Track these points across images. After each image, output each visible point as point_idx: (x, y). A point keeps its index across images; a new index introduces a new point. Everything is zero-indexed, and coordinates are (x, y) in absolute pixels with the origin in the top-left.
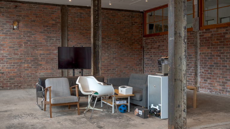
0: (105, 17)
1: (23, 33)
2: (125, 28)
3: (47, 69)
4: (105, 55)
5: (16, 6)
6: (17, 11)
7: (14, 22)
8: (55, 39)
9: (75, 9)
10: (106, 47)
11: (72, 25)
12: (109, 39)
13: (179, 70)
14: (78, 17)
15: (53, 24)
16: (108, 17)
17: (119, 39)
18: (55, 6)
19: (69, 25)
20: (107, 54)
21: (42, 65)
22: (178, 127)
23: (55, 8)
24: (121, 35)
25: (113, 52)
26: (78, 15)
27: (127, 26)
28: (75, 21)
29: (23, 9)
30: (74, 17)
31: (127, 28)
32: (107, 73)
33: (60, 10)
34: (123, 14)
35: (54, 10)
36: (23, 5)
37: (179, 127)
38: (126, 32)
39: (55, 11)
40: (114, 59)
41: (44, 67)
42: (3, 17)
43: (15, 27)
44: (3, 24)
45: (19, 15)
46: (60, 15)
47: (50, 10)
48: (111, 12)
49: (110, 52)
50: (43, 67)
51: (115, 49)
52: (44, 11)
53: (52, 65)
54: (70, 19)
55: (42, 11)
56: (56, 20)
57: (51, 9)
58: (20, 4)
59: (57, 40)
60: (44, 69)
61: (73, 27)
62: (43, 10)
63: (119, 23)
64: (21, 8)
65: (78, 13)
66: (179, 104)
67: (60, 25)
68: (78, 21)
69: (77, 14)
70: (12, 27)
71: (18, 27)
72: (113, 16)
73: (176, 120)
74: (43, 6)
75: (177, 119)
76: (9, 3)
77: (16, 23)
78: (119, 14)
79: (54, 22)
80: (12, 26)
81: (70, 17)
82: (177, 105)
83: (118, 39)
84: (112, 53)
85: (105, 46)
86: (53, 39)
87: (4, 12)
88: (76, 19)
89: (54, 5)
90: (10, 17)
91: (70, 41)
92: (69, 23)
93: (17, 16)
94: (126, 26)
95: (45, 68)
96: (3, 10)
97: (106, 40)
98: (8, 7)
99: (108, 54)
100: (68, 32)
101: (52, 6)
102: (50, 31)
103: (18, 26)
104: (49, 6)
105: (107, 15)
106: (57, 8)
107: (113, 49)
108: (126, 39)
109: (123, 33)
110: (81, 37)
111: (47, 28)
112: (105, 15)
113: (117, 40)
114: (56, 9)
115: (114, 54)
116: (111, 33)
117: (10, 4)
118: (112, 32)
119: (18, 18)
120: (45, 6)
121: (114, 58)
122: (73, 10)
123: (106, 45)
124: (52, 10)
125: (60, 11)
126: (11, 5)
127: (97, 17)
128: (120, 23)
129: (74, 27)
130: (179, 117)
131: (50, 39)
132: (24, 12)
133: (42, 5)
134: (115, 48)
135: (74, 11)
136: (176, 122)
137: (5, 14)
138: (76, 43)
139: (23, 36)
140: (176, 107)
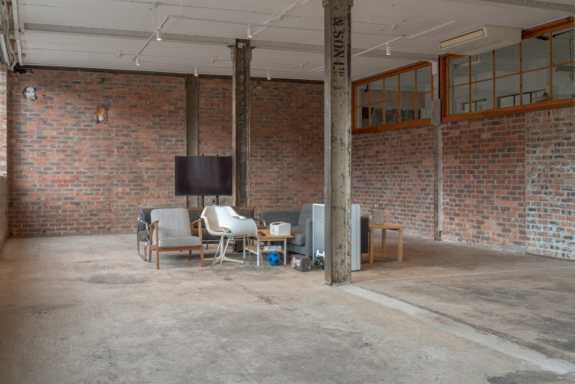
0: (271, 95)
1: (114, 129)
2: (313, 116)
3: (159, 197)
4: (271, 171)
5: (103, 80)
6: (104, 88)
7: (98, 109)
8: (174, 139)
9: (212, 82)
10: (274, 154)
11: (206, 112)
12: (279, 139)
13: (340, 193)
14: (218, 97)
15: (171, 112)
16: (278, 96)
17: (300, 138)
18: (175, 78)
19: (202, 112)
20: (275, 169)
21: (150, 189)
22: (340, 277)
23: (175, 81)
24: (303, 130)
25: (288, 164)
26: (218, 93)
27: (317, 112)
28: (212, 105)
29: (116, 84)
30: (211, 97)
31: (316, 116)
32: (277, 206)
33: (184, 83)
34: (308, 90)
35: (173, 84)
36: (116, 76)
37: (341, 277)
38: (315, 124)
39: (175, 87)
40: (291, 179)
41: (153, 192)
42: (80, 99)
43: (101, 118)
44: (79, 113)
45: (107, 95)
46: (185, 94)
47: (164, 84)
48: (285, 85)
49: (282, 164)
50: (151, 194)
51: (291, 159)
52: (154, 86)
53: (169, 189)
54: (202, 101)
55: (150, 87)
56: (177, 104)
57: (167, 82)
58: (110, 75)
59: (177, 141)
60: (154, 197)
61: (209, 116)
62: (153, 85)
63: (299, 108)
64: (112, 82)
65: (218, 89)
66: (341, 244)
67: (184, 112)
68: (219, 105)
69: (218, 92)
70: (96, 119)
71: (106, 118)
72: (288, 93)
74: (153, 77)
75: (337, 266)
76: (91, 73)
77: (103, 111)
78: (300, 88)
79: (172, 108)
80: (95, 116)
81: (203, 97)
82: (338, 246)
83: (298, 138)
84: (287, 166)
85: (272, 153)
86: (171, 141)
87: (81, 91)
88: (215, 100)
89: (172, 76)
90: (91, 100)
91: (202, 143)
92: (202, 108)
93: (104, 97)
94: (314, 112)
95: (156, 195)
96: (80, 88)
97: (274, 141)
98: (89, 80)
99: (278, 168)
100: (200, 127)
101: (169, 77)
102: (165, 124)
103: (106, 116)
104: (162, 77)
105: (276, 93)
106: (178, 81)
107: (287, 159)
108: (315, 139)
109: (308, 126)
110: (224, 135)
111: (160, 118)
112: (272, 92)
113: (297, 141)
114: (176, 83)
115: (289, 168)
116: (284, 126)
117: (92, 75)
118: (285, 124)
119: (107, 101)
120: (156, 78)
121: (289, 176)
122: (209, 85)
123: (273, 151)
124: (169, 84)
125: (184, 86)
126: (93, 77)
127: (242, 104)
128: (303, 106)
129: (211, 117)
130: (340, 262)
131: (166, 141)
132: (117, 89)
133: (150, 76)
134: (292, 157)
135: (212, 86)
136: (337, 270)
137: (83, 95)
138: (214, 148)
139: (114, 135)
140: (336, 248)
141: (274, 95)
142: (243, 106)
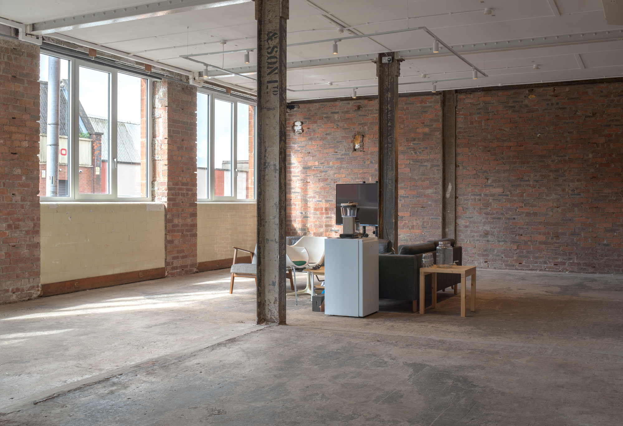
0: (548, 104)
1: (369, 157)
2: (610, 125)
3: (413, 227)
4: (548, 198)
5: (359, 108)
6: (359, 116)
7: (354, 137)
8: (429, 164)
9: (472, 96)
10: (552, 177)
11: (465, 132)
12: (560, 158)
14: (479, 113)
15: (425, 134)
16: (557, 104)
17: (591, 156)
18: (429, 96)
19: (460, 133)
20: (554, 196)
21: (404, 219)
22: (273, 317)
23: (430, 100)
24: (595, 145)
25: (573, 190)
26: (479, 109)
27: (617, 120)
28: (472, 123)
29: (371, 110)
30: (471, 114)
31: (616, 125)
32: (556, 243)
33: (440, 102)
34: (602, 92)
35: (428, 104)
36: (371, 102)
37: (275, 317)
38: (614, 136)
39: (430, 107)
40: (576, 209)
41: (407, 222)
42: (338, 129)
43: (357, 146)
44: (338, 142)
45: (362, 122)
46: (440, 113)
47: (419, 105)
48: (567, 89)
49: (564, 190)
50: (405, 223)
51: (576, 183)
52: (407, 109)
53: (423, 219)
54: (460, 119)
55: (404, 109)
56: (432, 125)
57: (421, 102)
58: (366, 102)
59: (432, 166)
60: (408, 227)
61: (469, 136)
62: (406, 107)
63: (589, 117)
64: (366, 109)
65: (479, 104)
66: (274, 280)
67: (440, 134)
68: (480, 122)
69: (479, 107)
70: (352, 147)
71: (362, 146)
72: (572, 98)
73: (268, 305)
74: (407, 98)
75: (270, 304)
76: (347, 102)
77: (360, 139)
78: (590, 91)
79: (427, 130)
80: (352, 145)
81: (462, 115)
82: (271, 282)
83: (588, 155)
84: (570, 192)
85: (549, 176)
86: (426, 166)
87: (339, 121)
88: (476, 117)
89: (426, 95)
90: (348, 129)
91: (461, 168)
92: (460, 128)
93: (359, 124)
94: (612, 120)
95: (410, 224)
96: (338, 118)
97: (552, 161)
98: (346, 110)
99: (558, 195)
100: (458, 149)
101: (423, 97)
102: (420, 148)
103: (362, 144)
104: (416, 97)
105: (554, 100)
106: (433, 100)
107: (571, 184)
108: (614, 156)
109: (602, 140)
110: (486, 157)
111: (415, 142)
112: (550, 100)
113: (586, 161)
114: (431, 102)
115: (574, 195)
116: (567, 142)
117: (349, 103)
118: (568, 139)
119: (362, 129)
120: (411, 99)
121: (574, 205)
122: (469, 100)
123: (551, 174)
124: (423, 105)
125: (439, 104)
126: (349, 106)
127: (389, 124)
128: (594, 114)
129: (471, 136)
130: (274, 301)
131: (420, 166)
132: (371, 115)
133: (404, 98)
134: (578, 180)
135: (471, 101)
136: (270, 308)
137: (341, 124)
138: (475, 172)
139: (369, 162)
140: (269, 285)
141: (552, 104)
142: (390, 126)
